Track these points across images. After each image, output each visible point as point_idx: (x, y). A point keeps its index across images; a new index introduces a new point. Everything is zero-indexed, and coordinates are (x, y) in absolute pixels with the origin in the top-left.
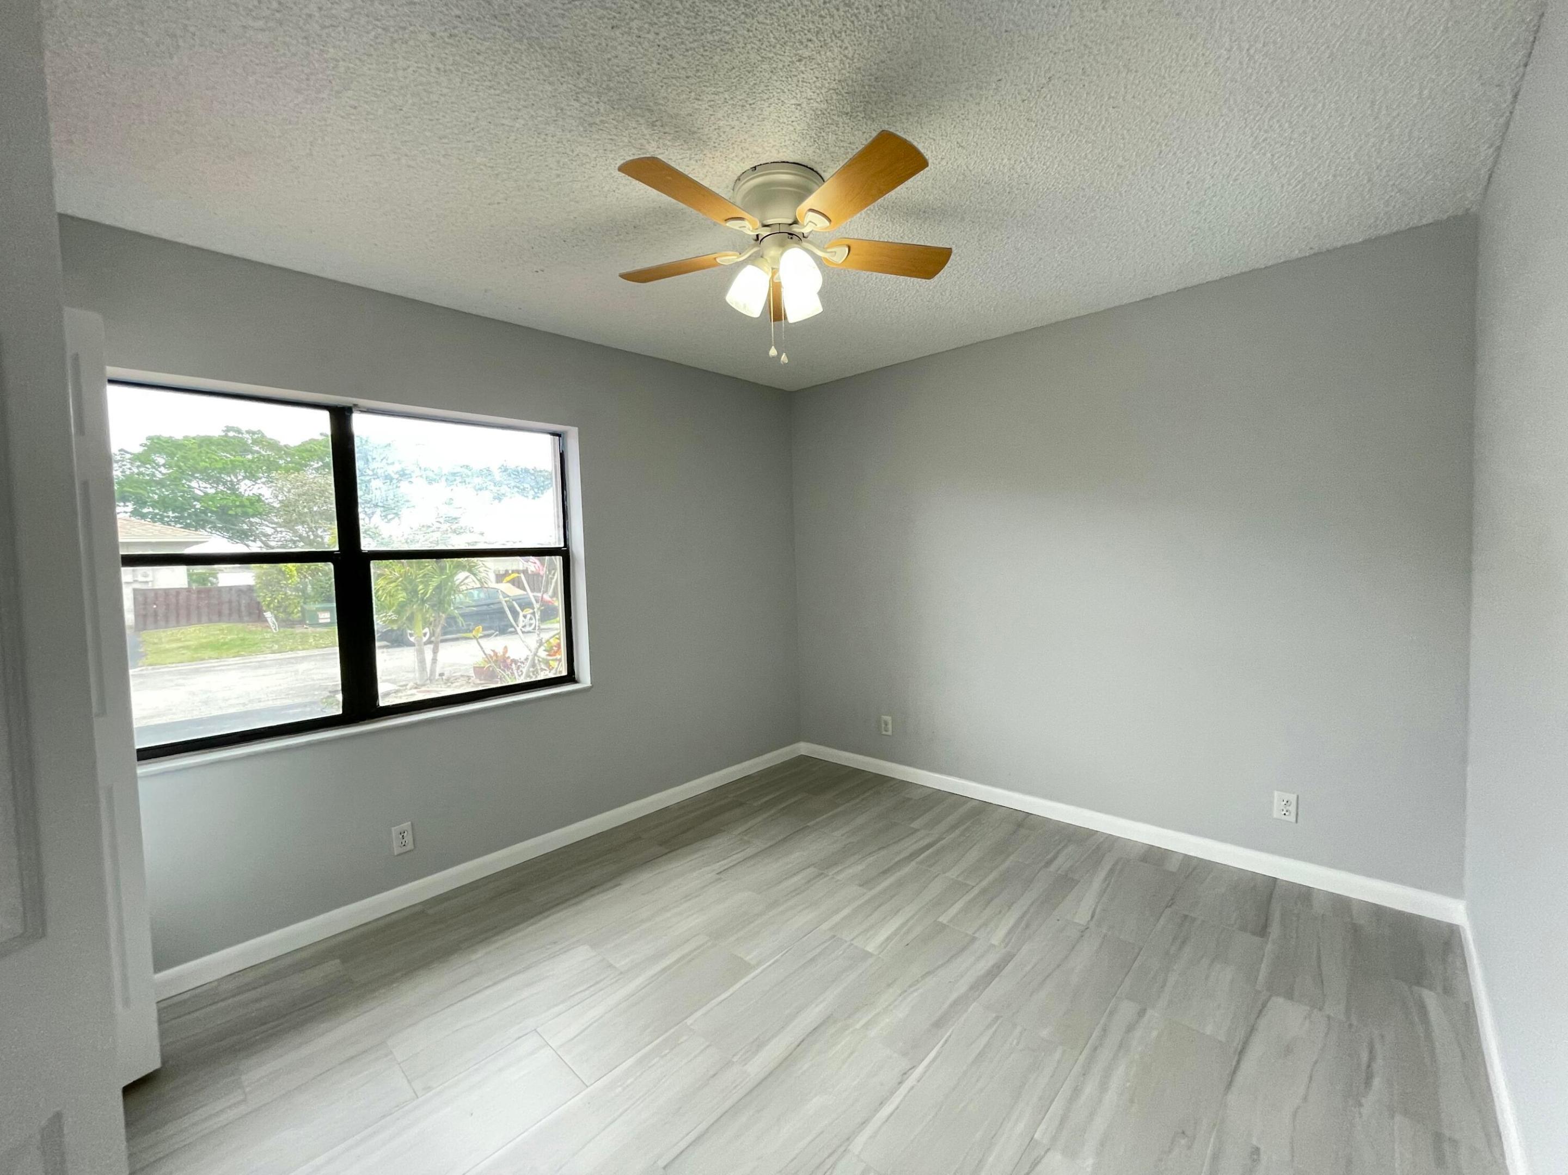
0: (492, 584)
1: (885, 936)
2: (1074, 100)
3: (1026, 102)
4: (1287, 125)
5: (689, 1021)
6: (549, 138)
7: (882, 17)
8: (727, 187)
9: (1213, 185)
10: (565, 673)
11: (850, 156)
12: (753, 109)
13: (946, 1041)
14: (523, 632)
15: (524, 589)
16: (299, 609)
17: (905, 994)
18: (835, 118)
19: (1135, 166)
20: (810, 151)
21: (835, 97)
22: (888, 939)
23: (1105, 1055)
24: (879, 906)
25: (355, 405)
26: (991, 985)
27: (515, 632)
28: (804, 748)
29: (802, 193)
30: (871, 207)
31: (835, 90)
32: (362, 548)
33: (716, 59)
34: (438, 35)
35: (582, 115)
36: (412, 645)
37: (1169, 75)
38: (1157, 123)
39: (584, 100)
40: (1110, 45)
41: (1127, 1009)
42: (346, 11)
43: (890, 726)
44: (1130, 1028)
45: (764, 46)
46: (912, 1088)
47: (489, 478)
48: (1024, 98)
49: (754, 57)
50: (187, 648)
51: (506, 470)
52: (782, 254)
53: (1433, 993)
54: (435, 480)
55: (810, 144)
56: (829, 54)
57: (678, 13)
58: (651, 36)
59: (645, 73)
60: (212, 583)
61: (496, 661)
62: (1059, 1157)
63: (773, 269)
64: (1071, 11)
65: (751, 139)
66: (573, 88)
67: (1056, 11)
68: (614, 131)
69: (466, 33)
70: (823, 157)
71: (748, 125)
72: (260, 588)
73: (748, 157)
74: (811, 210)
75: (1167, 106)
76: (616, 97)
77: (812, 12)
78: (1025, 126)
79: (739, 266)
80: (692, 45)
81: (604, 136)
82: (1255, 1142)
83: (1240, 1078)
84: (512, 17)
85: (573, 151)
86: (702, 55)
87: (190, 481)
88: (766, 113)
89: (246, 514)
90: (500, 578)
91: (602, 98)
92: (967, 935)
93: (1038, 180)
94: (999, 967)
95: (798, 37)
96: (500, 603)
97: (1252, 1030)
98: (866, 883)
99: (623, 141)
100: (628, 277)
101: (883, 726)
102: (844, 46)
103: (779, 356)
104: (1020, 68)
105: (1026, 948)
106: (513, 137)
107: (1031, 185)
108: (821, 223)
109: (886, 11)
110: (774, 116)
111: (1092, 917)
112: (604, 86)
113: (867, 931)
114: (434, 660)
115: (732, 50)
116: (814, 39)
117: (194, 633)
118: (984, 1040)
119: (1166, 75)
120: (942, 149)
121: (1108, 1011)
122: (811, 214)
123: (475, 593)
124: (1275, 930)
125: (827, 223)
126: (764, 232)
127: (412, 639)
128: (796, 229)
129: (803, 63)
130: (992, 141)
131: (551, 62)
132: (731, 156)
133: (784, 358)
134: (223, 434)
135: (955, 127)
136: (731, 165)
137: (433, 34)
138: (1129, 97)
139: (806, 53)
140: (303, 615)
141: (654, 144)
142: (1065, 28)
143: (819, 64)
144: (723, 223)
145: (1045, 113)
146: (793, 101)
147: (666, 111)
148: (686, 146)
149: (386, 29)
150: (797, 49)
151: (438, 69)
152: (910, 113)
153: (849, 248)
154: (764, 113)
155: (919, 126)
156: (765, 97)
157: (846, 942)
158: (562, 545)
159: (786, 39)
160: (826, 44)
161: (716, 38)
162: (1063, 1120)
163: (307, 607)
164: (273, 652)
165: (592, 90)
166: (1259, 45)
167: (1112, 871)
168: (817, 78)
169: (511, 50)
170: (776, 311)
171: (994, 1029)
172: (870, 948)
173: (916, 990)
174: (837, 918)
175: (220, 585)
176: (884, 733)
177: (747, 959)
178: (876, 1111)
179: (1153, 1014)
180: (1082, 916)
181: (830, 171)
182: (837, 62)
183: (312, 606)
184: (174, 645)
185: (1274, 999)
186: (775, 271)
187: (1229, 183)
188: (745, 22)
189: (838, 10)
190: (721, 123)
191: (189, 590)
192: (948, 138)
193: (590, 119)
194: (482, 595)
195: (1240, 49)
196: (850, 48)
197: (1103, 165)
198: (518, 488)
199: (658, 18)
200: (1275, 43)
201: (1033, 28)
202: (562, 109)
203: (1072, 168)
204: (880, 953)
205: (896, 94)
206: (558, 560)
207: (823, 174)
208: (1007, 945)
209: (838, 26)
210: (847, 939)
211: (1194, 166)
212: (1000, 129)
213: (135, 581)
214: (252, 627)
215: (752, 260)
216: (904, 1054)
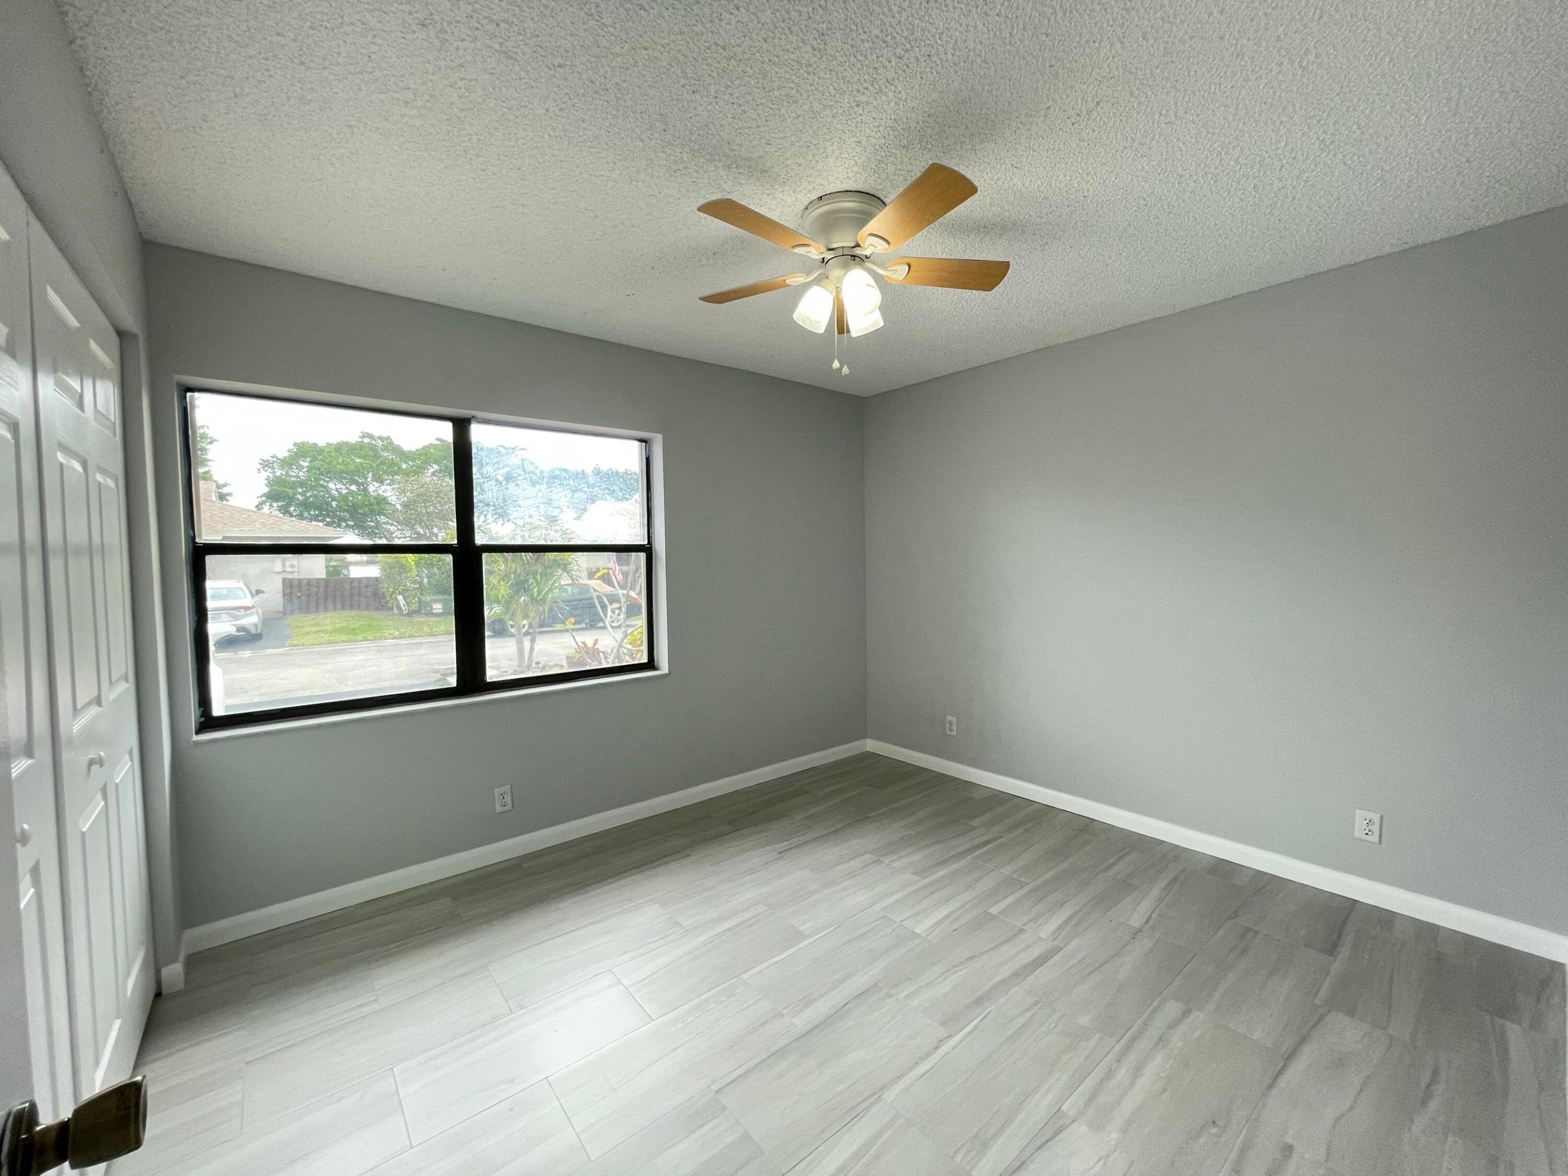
0: (585, 581)
1: (935, 920)
2: (1124, 119)
3: (1076, 125)
4: (1355, 127)
5: (745, 976)
6: (640, 184)
7: (931, 64)
8: (796, 215)
9: (1283, 187)
10: (645, 660)
11: (909, 182)
12: (818, 149)
13: (985, 1017)
14: (612, 627)
15: (614, 587)
16: (417, 599)
17: (948, 973)
18: (894, 151)
19: (1196, 174)
20: (871, 181)
21: (891, 132)
22: (938, 924)
23: (1143, 1045)
24: (932, 893)
25: (473, 417)
26: (1035, 973)
27: (605, 628)
28: (871, 745)
29: (863, 218)
30: (932, 225)
31: (891, 127)
32: (476, 542)
33: (783, 110)
34: (551, 109)
35: (668, 164)
36: (512, 635)
37: (1220, 91)
38: (1214, 134)
39: (669, 152)
40: (1154, 70)
41: (1172, 1008)
42: (479, 97)
43: (954, 727)
44: (1172, 1026)
45: (825, 97)
46: (948, 1053)
47: (584, 480)
48: (1074, 121)
49: (816, 106)
50: (325, 632)
51: (598, 473)
52: (845, 274)
53: (1516, 1027)
54: (537, 483)
55: (871, 174)
56: (884, 98)
57: (749, 77)
58: (726, 97)
59: (721, 126)
60: (344, 575)
61: (587, 652)
62: (1084, 1128)
63: (837, 288)
64: (1112, 45)
65: (817, 174)
66: (660, 142)
67: (1097, 45)
68: (696, 175)
69: (573, 106)
70: (884, 184)
71: (813, 162)
72: (384, 580)
73: (814, 188)
74: (871, 235)
75: (1221, 118)
76: (697, 147)
77: (866, 65)
78: (1078, 146)
79: (806, 287)
80: (762, 101)
81: (687, 179)
82: (1289, 1140)
83: (1282, 1082)
84: (610, 91)
85: (660, 193)
86: (771, 108)
87: (327, 482)
88: (829, 151)
89: (372, 512)
90: (591, 575)
91: (685, 149)
92: (1014, 926)
93: (1096, 193)
94: (1044, 958)
95: (855, 87)
96: (591, 598)
97: (1303, 1040)
98: (922, 872)
99: (703, 183)
100: (707, 299)
101: (948, 726)
102: (898, 90)
103: (841, 369)
104: (1068, 96)
105: (1074, 944)
106: (609, 185)
107: (1090, 198)
108: (881, 245)
109: (934, 59)
110: (837, 152)
111: (1147, 922)
112: (686, 139)
113: (918, 914)
114: (532, 649)
115: (797, 102)
116: (871, 88)
117: (331, 620)
118: (1022, 1020)
119: (1217, 91)
120: (997, 171)
121: (1152, 1007)
122: (871, 237)
123: (569, 588)
124: (1345, 951)
125: (886, 245)
126: (828, 255)
127: (513, 630)
128: (858, 251)
129: (861, 107)
130: (1046, 161)
131: (642, 123)
132: (799, 189)
133: (845, 370)
134: (360, 440)
135: (1008, 151)
136: (800, 197)
137: (547, 110)
138: (1181, 112)
139: (863, 99)
140: (420, 607)
141: (730, 183)
142: (1108, 58)
143: (875, 107)
144: (791, 250)
145: (1096, 132)
146: (854, 139)
147: (740, 155)
148: (758, 184)
149: (510, 109)
150: (855, 96)
151: (550, 136)
152: (964, 142)
153: (909, 266)
154: (828, 151)
155: (973, 153)
156: (828, 137)
157: (896, 922)
158: (646, 542)
159: (844, 89)
160: (881, 91)
161: (783, 93)
162: (1092, 1098)
163: (423, 598)
164: (394, 638)
165: (676, 143)
166: (1311, 58)
167: (1175, 879)
168: (874, 119)
169: (609, 117)
170: (841, 325)
171: (1032, 1012)
172: (917, 930)
173: (961, 970)
174: (891, 900)
175: (352, 576)
176: (948, 732)
177: (801, 929)
178: (911, 1069)
179: (1198, 1016)
180: (1136, 920)
181: (891, 196)
182: (892, 105)
183: (428, 598)
184: (314, 629)
185: (1333, 1014)
186: (838, 290)
187: (1300, 184)
188: (808, 79)
189: (890, 62)
190: (789, 162)
191: (326, 581)
192: (1002, 161)
193: (674, 166)
194: (576, 591)
195: (1291, 62)
196: (903, 92)
197: (1161, 175)
198: (609, 489)
199: (732, 82)
200: (1327, 54)
201: (1076, 61)
202: (651, 160)
203: (1129, 180)
204: (928, 935)
205: (949, 127)
206: (642, 556)
207: (885, 200)
208: (1056, 939)
209: (891, 75)
210: (897, 920)
211: (1259, 171)
212: (1052, 150)
213: (284, 571)
214: (377, 615)
215: (818, 281)
216: (943, 1024)
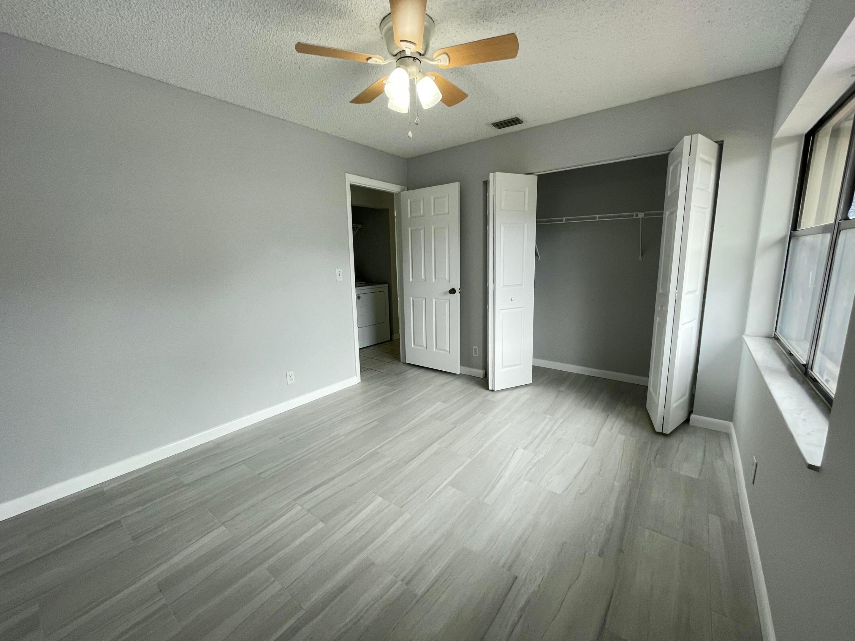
92: (312, 513)
157: (394, 504)
172: (380, 499)
204: (374, 496)
210: (392, 505)
216: (378, 453)
